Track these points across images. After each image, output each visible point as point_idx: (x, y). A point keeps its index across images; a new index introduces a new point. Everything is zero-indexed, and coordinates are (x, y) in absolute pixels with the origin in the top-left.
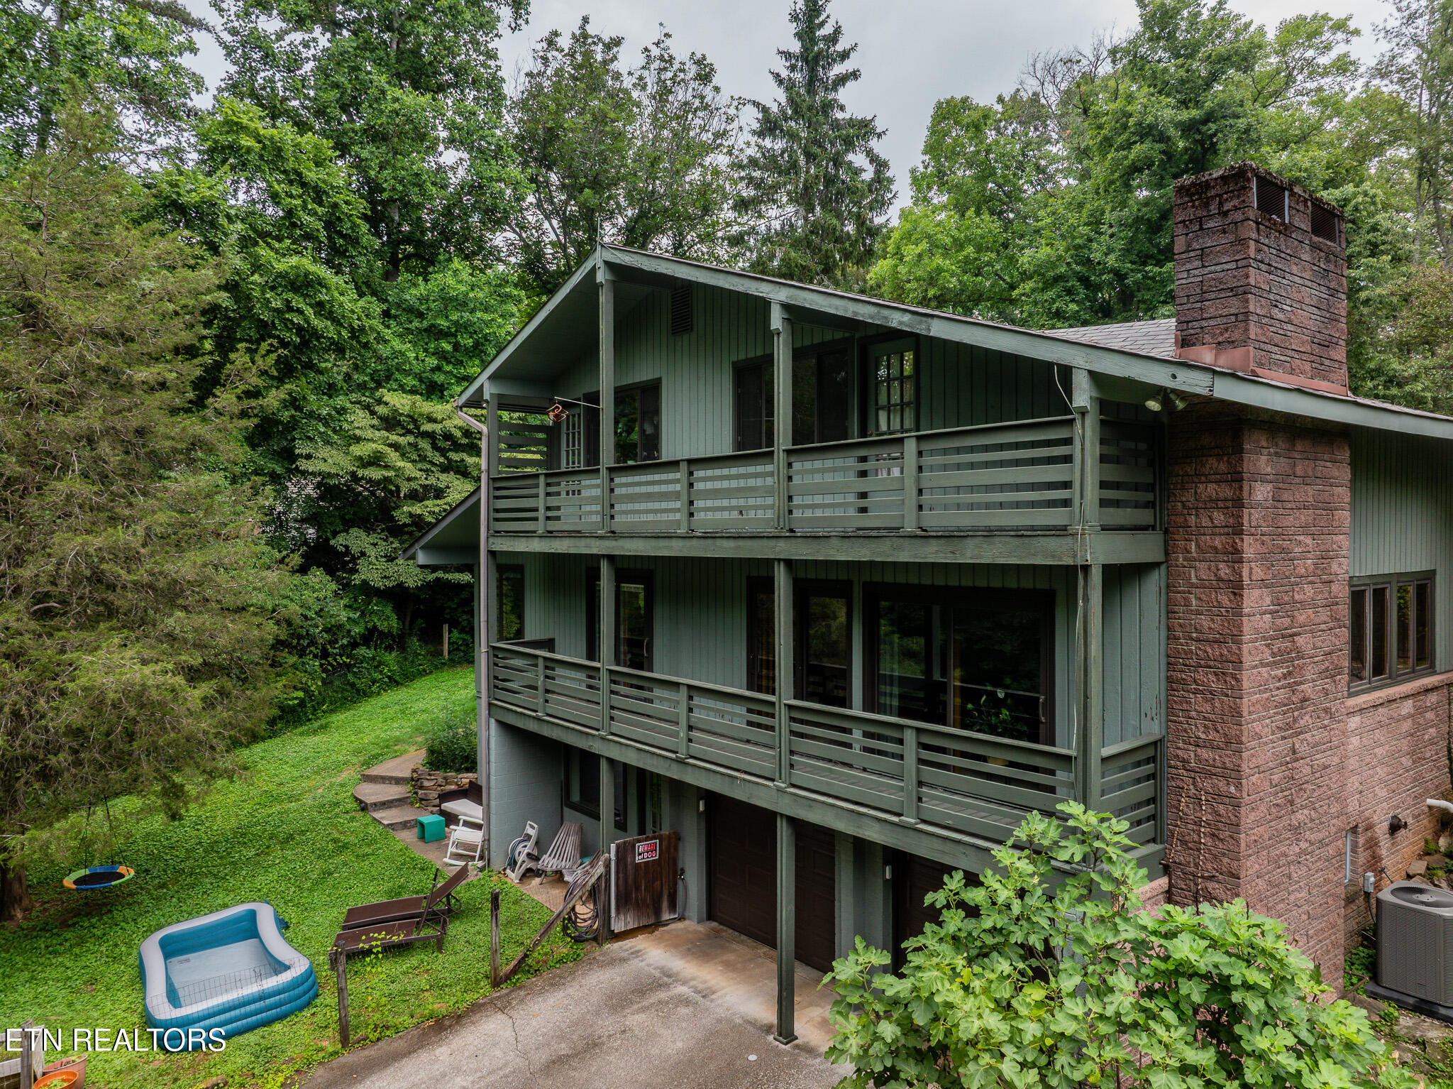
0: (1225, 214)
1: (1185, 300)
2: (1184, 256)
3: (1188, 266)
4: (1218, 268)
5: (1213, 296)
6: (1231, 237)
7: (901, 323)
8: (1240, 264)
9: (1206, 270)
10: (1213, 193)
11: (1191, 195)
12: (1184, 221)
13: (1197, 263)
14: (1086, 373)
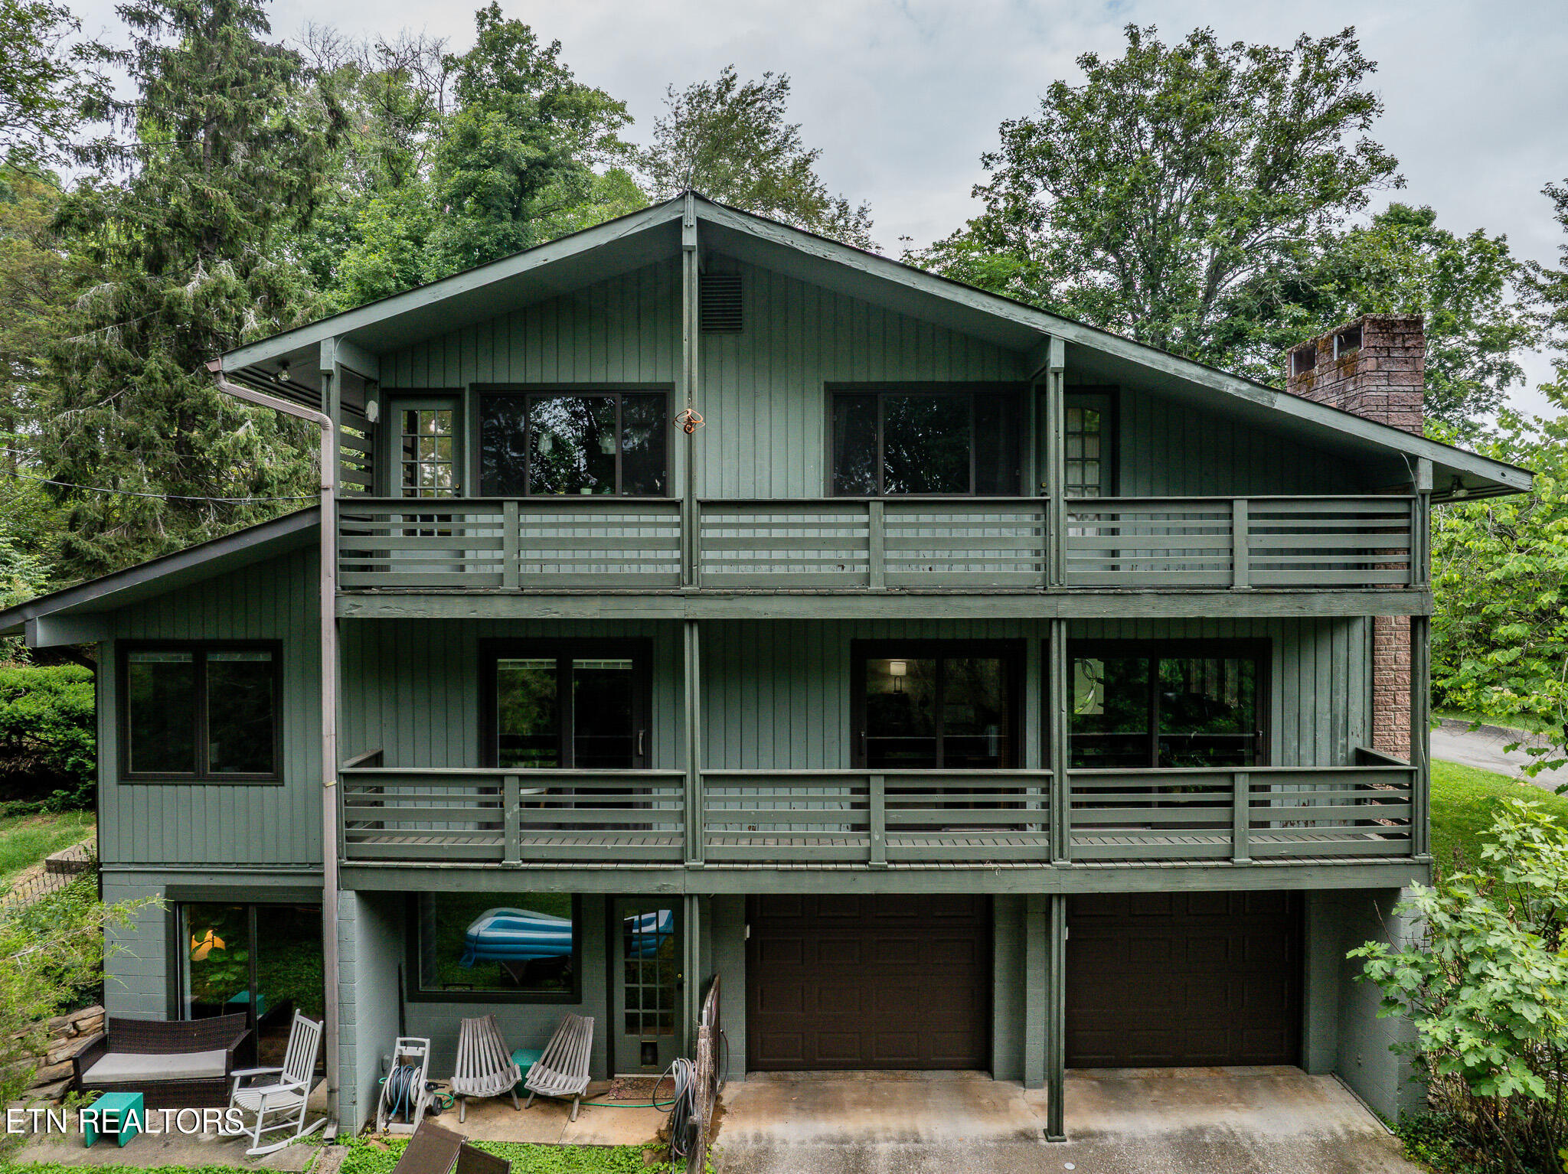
0: (1408, 349)
1: (1375, 408)
2: (1374, 374)
3: (1378, 383)
4: (1401, 389)
5: (1396, 409)
6: (1411, 368)
7: (1238, 390)
8: (1417, 389)
9: (1391, 389)
10: (1397, 331)
11: (1380, 328)
12: (1375, 347)
13: (1385, 382)
14: (1431, 463)
